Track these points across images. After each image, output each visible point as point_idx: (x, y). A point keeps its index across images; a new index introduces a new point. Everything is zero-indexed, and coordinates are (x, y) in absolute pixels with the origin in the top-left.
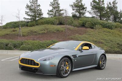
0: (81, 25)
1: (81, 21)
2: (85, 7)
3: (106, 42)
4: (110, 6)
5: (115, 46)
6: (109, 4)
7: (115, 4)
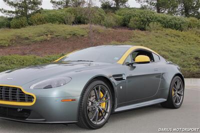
0: (120, 23)
1: (120, 17)
3: (173, 55)
5: (190, 63)
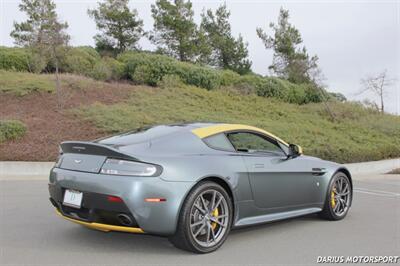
0: (121, 74)
2: (137, 20)
4: (210, 21)
6: (206, 15)
7: (224, 16)
